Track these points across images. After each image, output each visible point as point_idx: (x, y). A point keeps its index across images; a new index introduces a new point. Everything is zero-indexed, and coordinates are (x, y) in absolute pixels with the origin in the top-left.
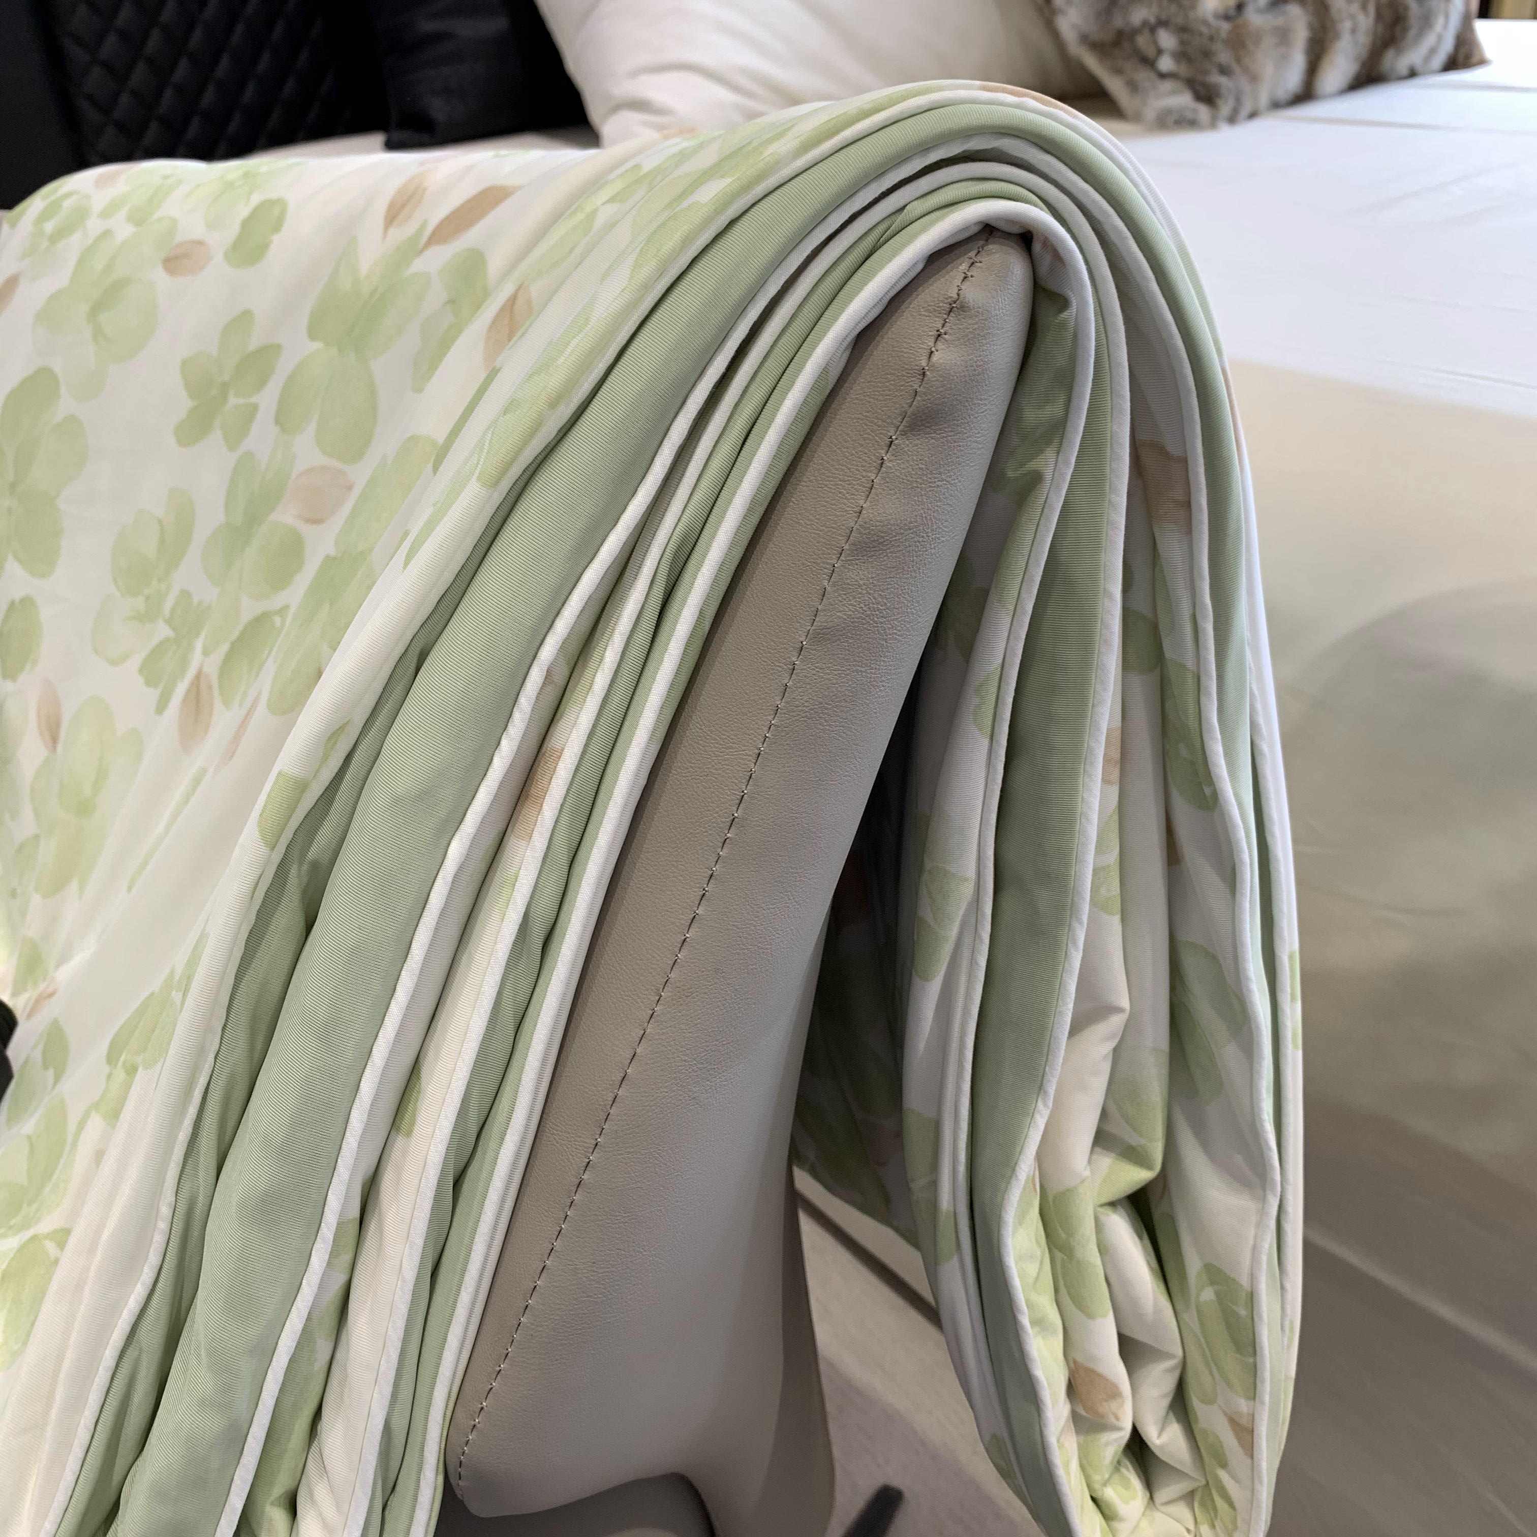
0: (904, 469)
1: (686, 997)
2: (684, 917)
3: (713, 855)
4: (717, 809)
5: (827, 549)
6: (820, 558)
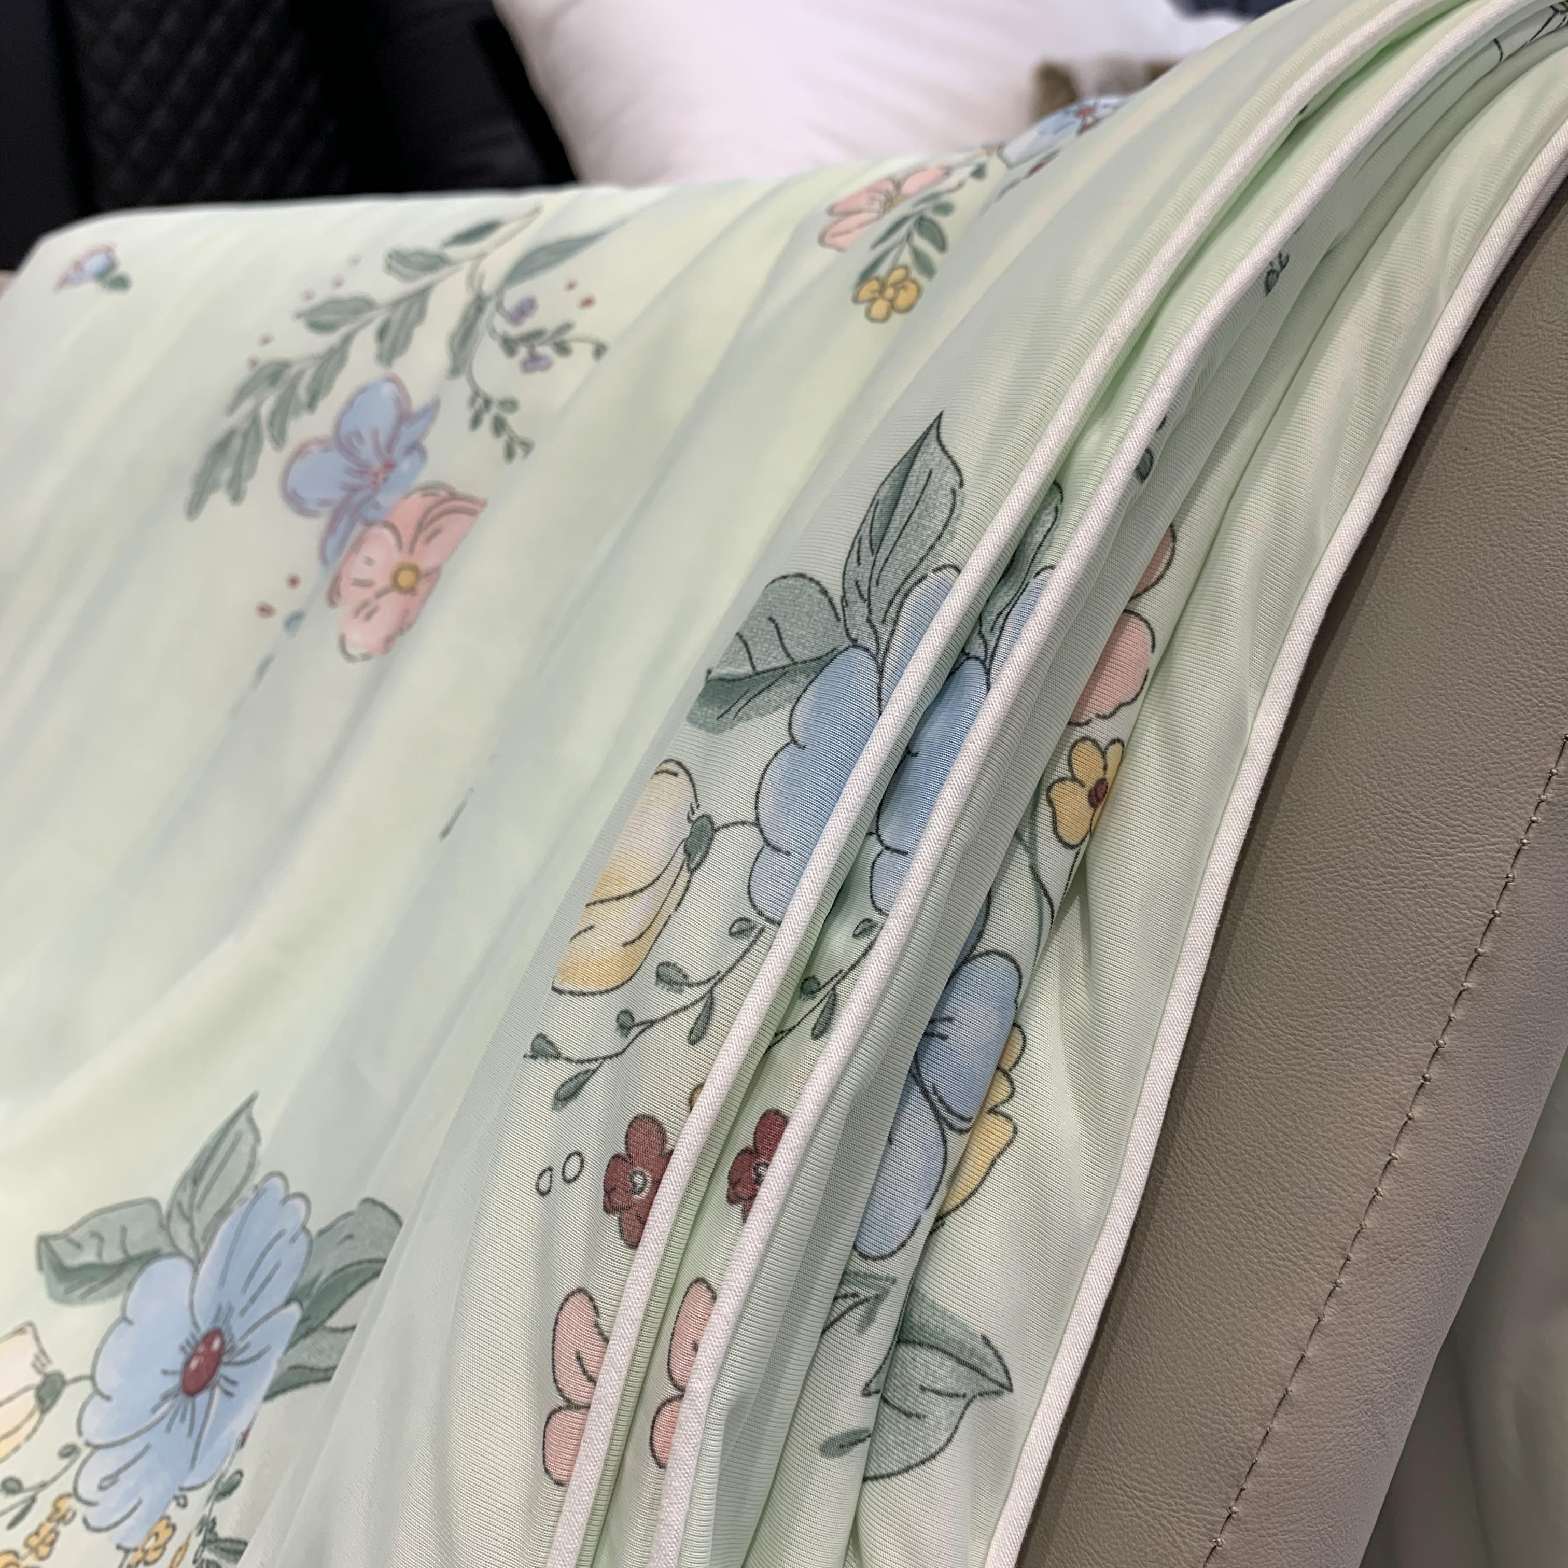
1: (1392, 1260)
2: (1388, 1123)
3: (1441, 1018)
4: (1447, 942)
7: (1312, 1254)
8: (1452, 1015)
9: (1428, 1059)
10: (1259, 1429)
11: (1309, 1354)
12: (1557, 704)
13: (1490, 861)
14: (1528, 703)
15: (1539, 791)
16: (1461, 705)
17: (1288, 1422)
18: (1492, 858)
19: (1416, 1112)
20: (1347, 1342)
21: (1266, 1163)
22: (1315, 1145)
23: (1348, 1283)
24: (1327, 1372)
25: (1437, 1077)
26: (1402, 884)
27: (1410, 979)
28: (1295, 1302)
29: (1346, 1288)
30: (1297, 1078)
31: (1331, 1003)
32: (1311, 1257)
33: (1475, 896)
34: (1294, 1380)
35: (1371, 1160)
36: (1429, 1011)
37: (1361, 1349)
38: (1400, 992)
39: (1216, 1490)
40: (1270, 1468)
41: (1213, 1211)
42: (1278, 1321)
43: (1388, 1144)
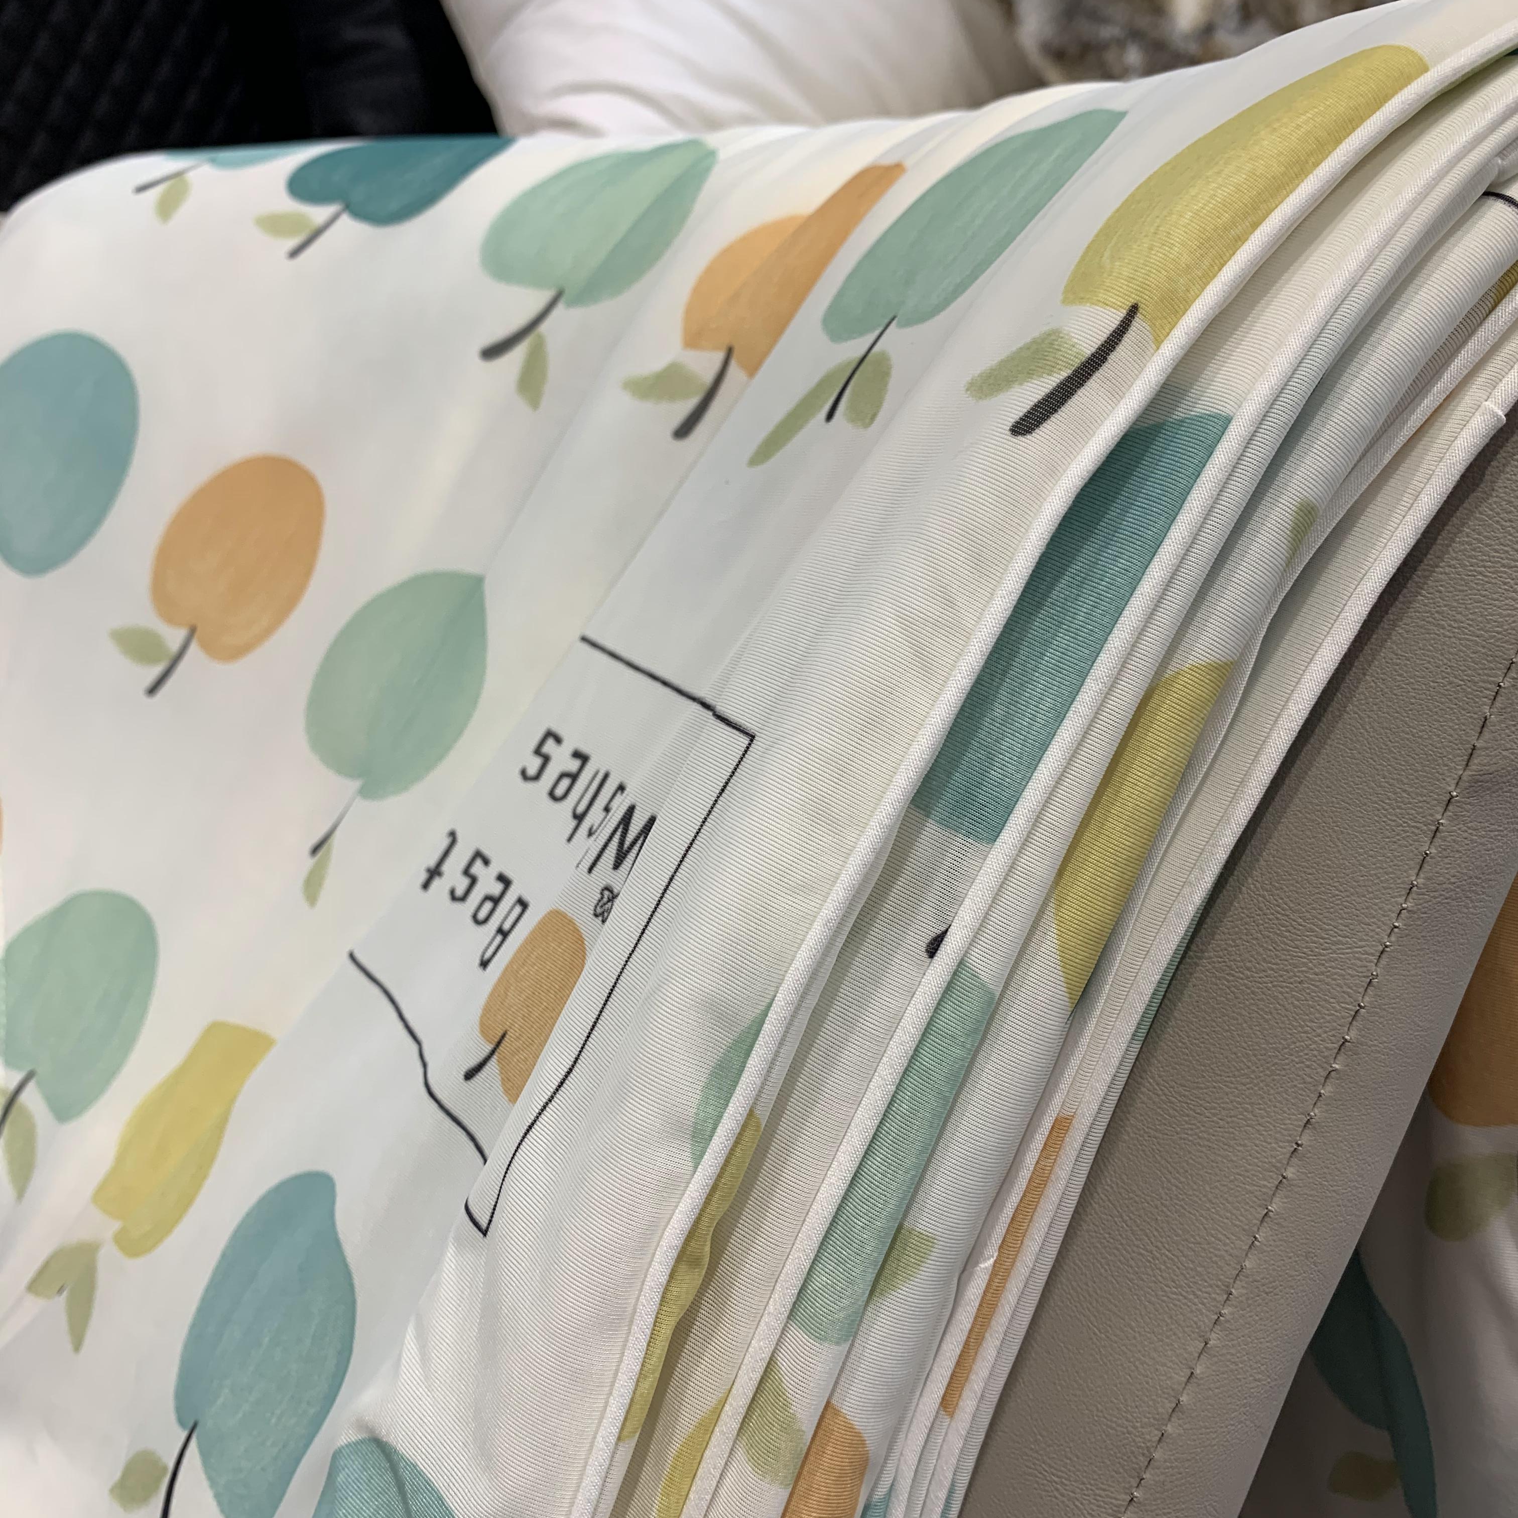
1: (1268, 1293)
4: (1319, 1031)
5: (1488, 661)
6: (1479, 674)
7: (1200, 1290)
8: (1322, 1091)
9: (1301, 1129)
10: (1156, 1432)
11: (1198, 1371)
12: (1418, 825)
13: (1357, 962)
14: (1393, 824)
15: (1401, 900)
16: (1334, 822)
17: (1180, 1426)
18: (1359, 959)
19: (1290, 1173)
20: (1229, 1361)
21: (1162, 1211)
22: (1204, 1199)
23: (1232, 1314)
24: (1212, 1385)
25: (1308, 1143)
26: (1281, 979)
27: (1287, 1061)
28: (1186, 1329)
29: (1228, 1317)
30: (1189, 1141)
31: (1218, 1078)
32: (1199, 1293)
33: (1344, 992)
34: (1185, 1392)
35: (1251, 1214)
36: (1302, 1089)
37: (1241, 1365)
38: (1278, 1072)
39: (1120, 1480)
40: (1165, 1461)
41: (1117, 1249)
42: (1172, 1345)
43: (1265, 1200)
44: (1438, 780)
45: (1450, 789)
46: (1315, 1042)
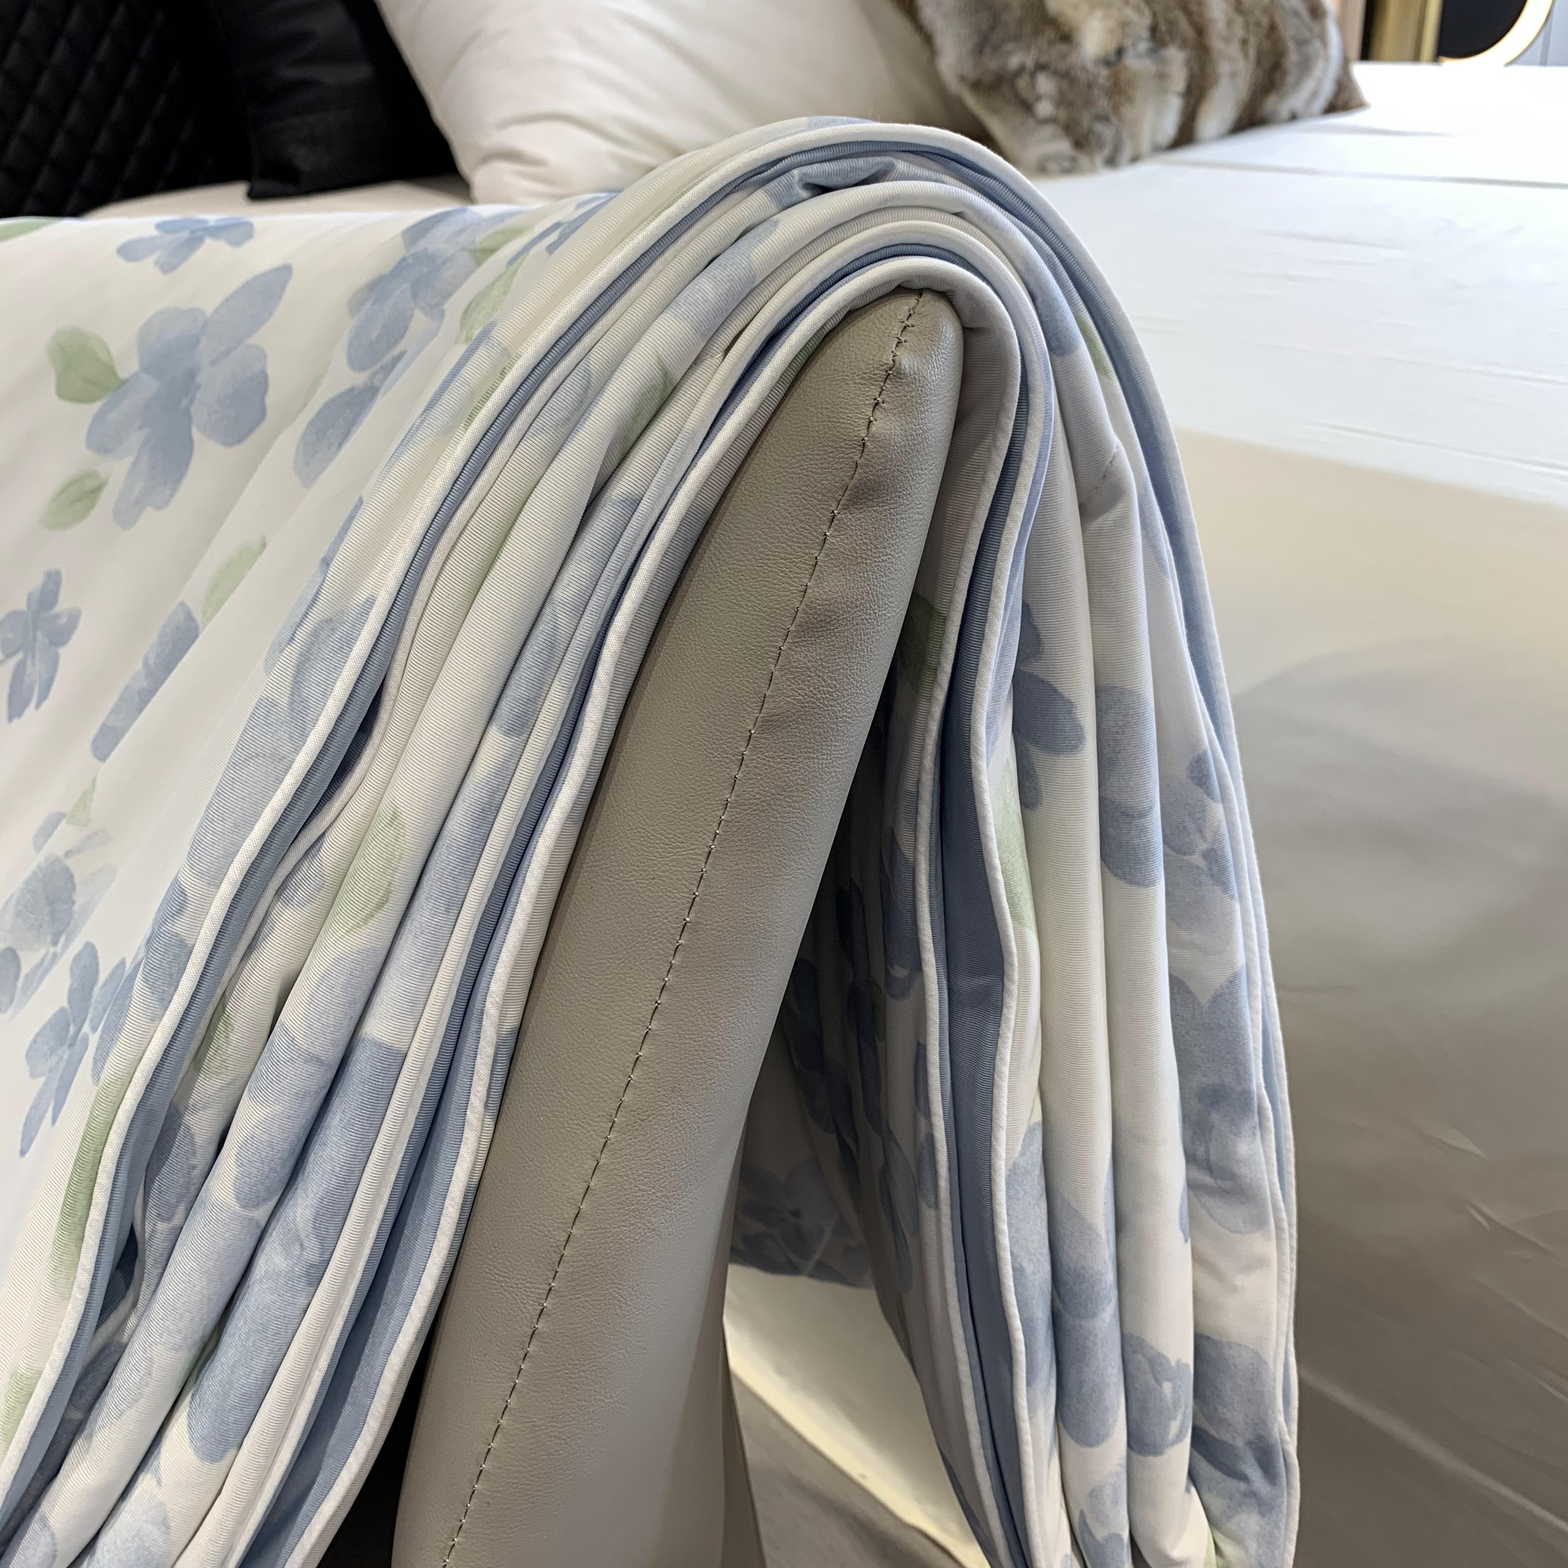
0: (847, 544)
1: (642, 1120)
2: (635, 1034)
3: (664, 964)
4: (666, 915)
5: (772, 631)
6: (765, 641)
7: (592, 1120)
8: (673, 962)
9: (660, 991)
10: (565, 1234)
11: (592, 1184)
12: (728, 756)
13: (692, 862)
14: (711, 756)
15: (720, 813)
17: (582, 1228)
18: (693, 859)
19: (653, 1025)
20: (616, 1174)
23: (615, 1137)
24: (603, 1195)
25: (665, 1002)
26: (641, 877)
27: (646, 939)
28: (583, 1152)
29: (613, 1140)
30: (585, 1006)
31: (605, 955)
33: (683, 885)
34: (584, 1201)
35: (626, 1058)
36: (657, 960)
37: (626, 1178)
38: (641, 948)
39: (541, 1273)
40: (572, 1257)
42: (573, 1165)
43: (636, 1047)
44: (741, 722)
45: (750, 727)
46: (664, 923)
